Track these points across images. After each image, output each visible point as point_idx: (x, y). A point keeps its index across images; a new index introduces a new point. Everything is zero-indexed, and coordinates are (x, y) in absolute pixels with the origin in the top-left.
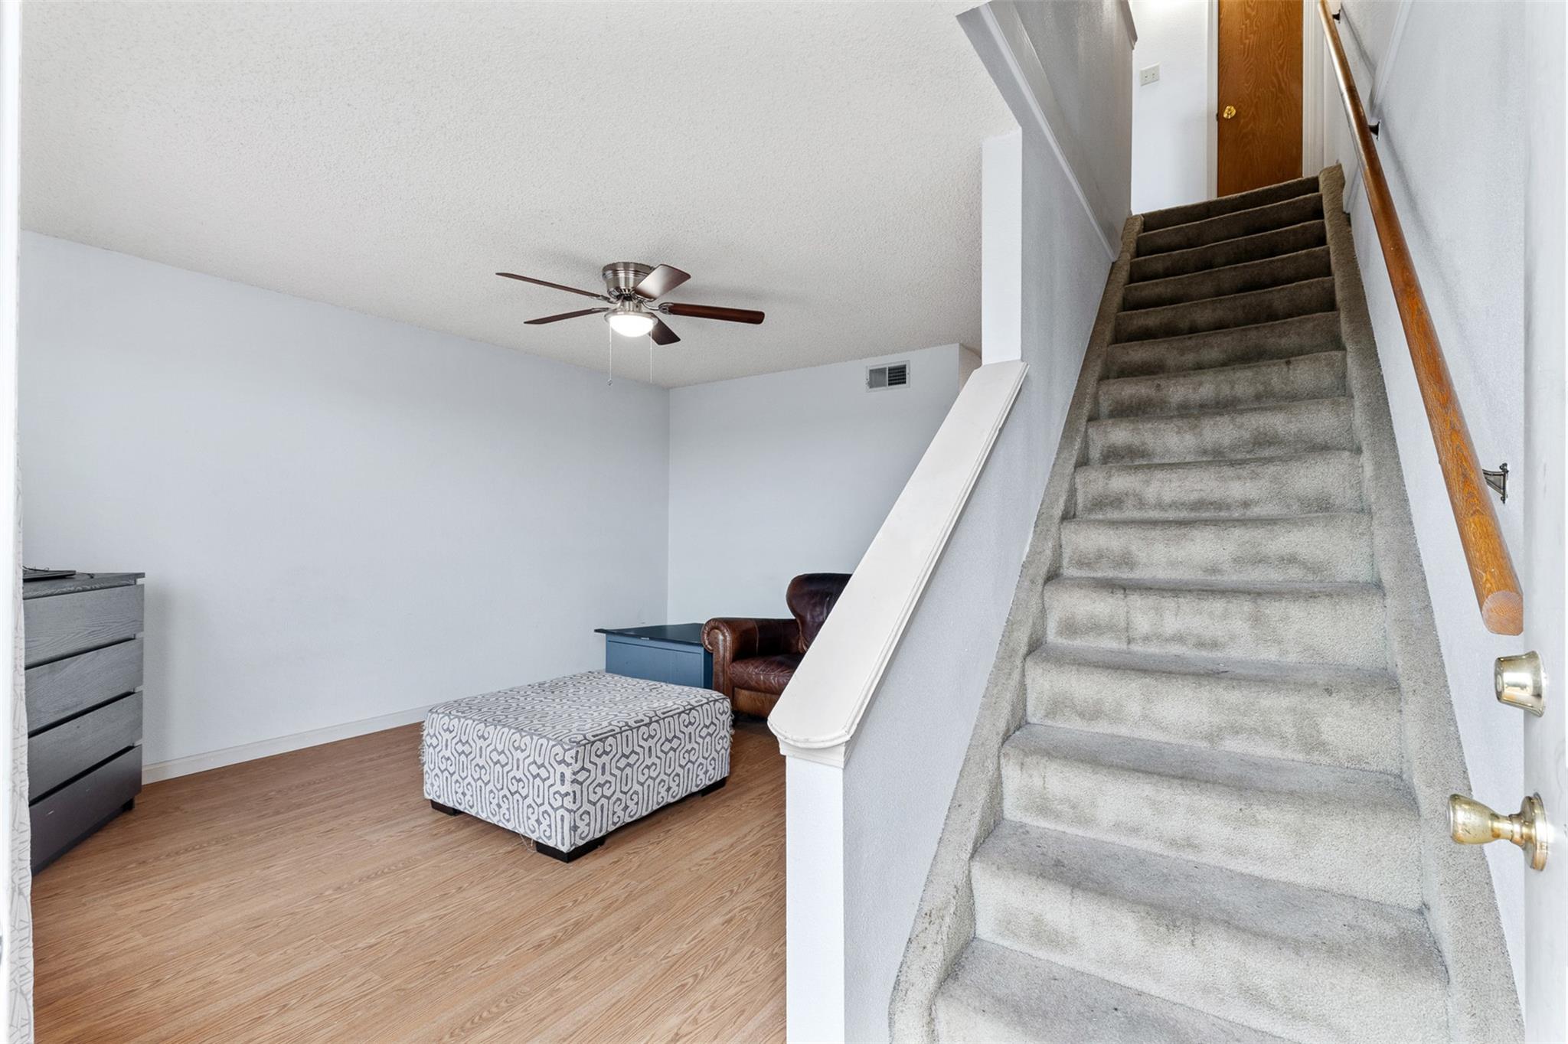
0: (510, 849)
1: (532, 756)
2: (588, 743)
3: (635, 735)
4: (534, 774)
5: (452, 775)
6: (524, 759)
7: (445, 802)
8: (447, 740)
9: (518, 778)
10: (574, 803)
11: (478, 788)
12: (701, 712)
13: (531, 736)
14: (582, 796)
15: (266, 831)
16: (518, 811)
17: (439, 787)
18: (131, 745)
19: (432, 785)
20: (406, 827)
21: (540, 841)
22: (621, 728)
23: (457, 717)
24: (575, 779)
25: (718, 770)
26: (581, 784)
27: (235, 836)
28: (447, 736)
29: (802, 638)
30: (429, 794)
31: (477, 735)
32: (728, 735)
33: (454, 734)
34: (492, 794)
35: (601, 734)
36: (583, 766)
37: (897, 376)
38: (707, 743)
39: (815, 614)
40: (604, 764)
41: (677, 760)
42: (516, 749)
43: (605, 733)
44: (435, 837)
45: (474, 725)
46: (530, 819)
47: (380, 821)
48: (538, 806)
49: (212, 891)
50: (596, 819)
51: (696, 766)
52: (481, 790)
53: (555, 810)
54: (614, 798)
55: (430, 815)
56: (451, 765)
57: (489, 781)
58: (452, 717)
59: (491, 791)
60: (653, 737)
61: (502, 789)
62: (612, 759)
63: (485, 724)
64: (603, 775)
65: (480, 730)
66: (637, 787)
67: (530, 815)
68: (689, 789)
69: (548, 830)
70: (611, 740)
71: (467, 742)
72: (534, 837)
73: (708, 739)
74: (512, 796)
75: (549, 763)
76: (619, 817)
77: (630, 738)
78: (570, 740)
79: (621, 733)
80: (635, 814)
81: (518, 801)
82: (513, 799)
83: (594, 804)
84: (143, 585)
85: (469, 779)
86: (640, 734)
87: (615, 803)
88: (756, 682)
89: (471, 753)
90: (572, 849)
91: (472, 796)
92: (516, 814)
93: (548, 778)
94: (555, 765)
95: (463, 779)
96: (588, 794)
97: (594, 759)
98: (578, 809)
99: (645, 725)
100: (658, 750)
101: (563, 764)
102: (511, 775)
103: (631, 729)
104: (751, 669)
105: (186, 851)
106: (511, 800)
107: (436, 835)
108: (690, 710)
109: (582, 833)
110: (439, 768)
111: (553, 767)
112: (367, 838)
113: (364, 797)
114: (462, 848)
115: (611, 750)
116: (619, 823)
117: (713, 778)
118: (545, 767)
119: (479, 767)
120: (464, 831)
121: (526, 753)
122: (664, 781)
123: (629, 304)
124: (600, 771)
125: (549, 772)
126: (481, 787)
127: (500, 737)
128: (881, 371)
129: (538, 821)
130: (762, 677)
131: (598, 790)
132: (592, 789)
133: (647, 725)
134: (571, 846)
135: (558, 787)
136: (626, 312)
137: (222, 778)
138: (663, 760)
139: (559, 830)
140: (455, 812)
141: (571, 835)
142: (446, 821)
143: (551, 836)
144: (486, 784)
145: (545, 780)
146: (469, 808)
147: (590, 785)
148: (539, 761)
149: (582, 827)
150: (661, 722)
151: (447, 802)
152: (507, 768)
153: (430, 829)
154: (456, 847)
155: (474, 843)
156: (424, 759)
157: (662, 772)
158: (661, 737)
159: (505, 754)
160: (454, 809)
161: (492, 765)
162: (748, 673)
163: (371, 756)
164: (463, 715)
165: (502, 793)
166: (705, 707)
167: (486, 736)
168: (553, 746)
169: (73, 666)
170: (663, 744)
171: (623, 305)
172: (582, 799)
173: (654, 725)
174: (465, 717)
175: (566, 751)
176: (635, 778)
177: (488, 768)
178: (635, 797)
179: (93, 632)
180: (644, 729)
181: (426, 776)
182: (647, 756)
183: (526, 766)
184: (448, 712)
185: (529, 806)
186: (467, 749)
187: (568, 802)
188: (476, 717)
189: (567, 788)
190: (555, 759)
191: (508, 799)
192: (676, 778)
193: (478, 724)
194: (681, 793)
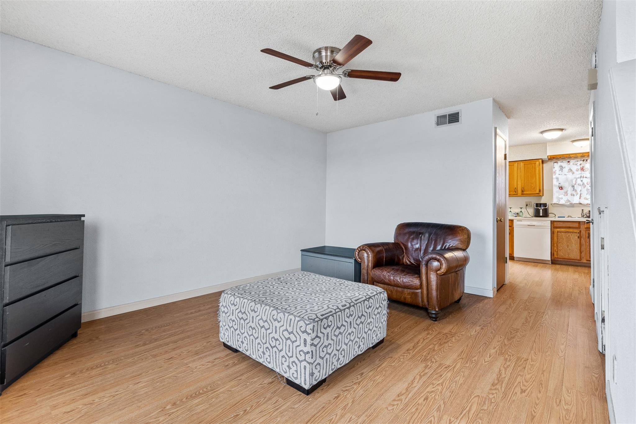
0: (270, 380)
1: (285, 325)
2: (319, 321)
3: (343, 314)
4: (287, 337)
5: (236, 330)
6: (280, 327)
7: (231, 345)
8: (233, 310)
9: (276, 338)
10: (312, 358)
11: (251, 340)
12: (374, 300)
13: (284, 312)
14: (316, 354)
15: (138, 356)
16: (276, 358)
17: (228, 336)
18: (77, 303)
19: (224, 334)
20: (211, 358)
21: (289, 379)
22: (335, 310)
23: (239, 297)
24: (313, 343)
25: (381, 334)
26: (316, 346)
27: (122, 358)
28: (233, 307)
29: (406, 256)
30: (223, 339)
31: (251, 309)
32: (386, 313)
33: (237, 307)
34: (259, 345)
35: (325, 314)
36: (317, 335)
37: (454, 118)
38: (377, 318)
39: (413, 243)
40: (328, 333)
41: (363, 329)
42: (275, 320)
43: (327, 313)
44: (227, 367)
45: (248, 303)
46: (283, 364)
47: (197, 353)
48: (289, 357)
49: (105, 400)
50: (323, 368)
51: (372, 332)
52: (252, 342)
53: (301, 362)
54: (333, 354)
55: (223, 351)
56: (235, 325)
57: (258, 337)
58: (236, 297)
59: (259, 344)
60: (352, 315)
61: (266, 343)
62: (332, 330)
63: (255, 303)
64: (327, 340)
65: (252, 306)
66: (344, 347)
67: (283, 362)
68: (369, 346)
69: (295, 373)
70: (331, 318)
71: (245, 312)
72: (286, 376)
73: (378, 316)
74: (272, 348)
75: (296, 332)
76: (335, 365)
77: (341, 316)
78: (308, 317)
79: (336, 313)
80: (342, 363)
81: (276, 352)
82: (273, 350)
83: (323, 358)
84: (84, 221)
85: (246, 334)
86: (346, 314)
87: (333, 357)
88: (389, 280)
89: (247, 319)
90: (310, 387)
91: (247, 344)
92: (274, 359)
93: (296, 341)
94: (300, 333)
95: (242, 334)
96: (320, 352)
97: (323, 330)
98: (314, 362)
99: (347, 308)
100: (355, 323)
101: (305, 334)
102: (271, 336)
103: (341, 311)
104: (385, 273)
105: (97, 367)
106: (271, 351)
107: (227, 365)
108: (369, 298)
109: (316, 377)
110: (229, 326)
111: (299, 335)
112: (190, 365)
113: (189, 337)
114: (243, 378)
115: (332, 324)
116: (335, 369)
117: (379, 339)
118: (294, 334)
119: (252, 328)
120: (242, 364)
121: (281, 323)
122: (357, 342)
123: (327, 71)
124: (326, 337)
125: (296, 337)
126: (252, 340)
127: (264, 312)
128: (444, 116)
129: (289, 366)
130: (392, 278)
131: (325, 349)
132: (322, 349)
133: (349, 308)
134: (310, 386)
135: (302, 347)
136: (326, 74)
137: (121, 320)
138: (357, 329)
139: (303, 375)
140: (236, 351)
141: (310, 378)
142: (232, 356)
143: (297, 377)
144: (256, 339)
145: (294, 342)
146: (245, 351)
147: (320, 346)
148: (290, 330)
149: (316, 373)
150: (355, 306)
151: (233, 345)
152: (269, 331)
153: (224, 361)
154: (239, 376)
155: (249, 374)
156: (220, 319)
157: (356, 337)
158: (355, 316)
159: (268, 322)
160: (236, 349)
161: (260, 328)
162: (383, 275)
163: (192, 311)
164: (242, 296)
165: (265, 346)
166: (376, 296)
167: (256, 310)
168: (298, 321)
169: (43, 262)
170: (357, 320)
171: (324, 72)
172: (316, 356)
173: (352, 308)
174: (243, 297)
175: (307, 325)
176: (343, 341)
177: (257, 329)
178: (343, 352)
179: (55, 244)
180: (347, 310)
181: (221, 329)
182: (349, 327)
183: (281, 332)
184: (233, 294)
185: (283, 357)
186: (244, 316)
187: (308, 356)
188: (249, 298)
189: (308, 348)
190: (300, 329)
191: (269, 350)
192: (363, 340)
193: (250, 302)
194: (364, 348)
